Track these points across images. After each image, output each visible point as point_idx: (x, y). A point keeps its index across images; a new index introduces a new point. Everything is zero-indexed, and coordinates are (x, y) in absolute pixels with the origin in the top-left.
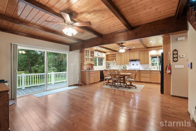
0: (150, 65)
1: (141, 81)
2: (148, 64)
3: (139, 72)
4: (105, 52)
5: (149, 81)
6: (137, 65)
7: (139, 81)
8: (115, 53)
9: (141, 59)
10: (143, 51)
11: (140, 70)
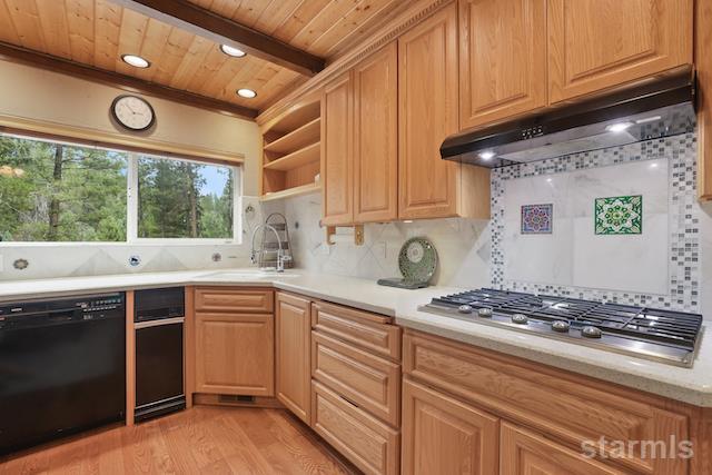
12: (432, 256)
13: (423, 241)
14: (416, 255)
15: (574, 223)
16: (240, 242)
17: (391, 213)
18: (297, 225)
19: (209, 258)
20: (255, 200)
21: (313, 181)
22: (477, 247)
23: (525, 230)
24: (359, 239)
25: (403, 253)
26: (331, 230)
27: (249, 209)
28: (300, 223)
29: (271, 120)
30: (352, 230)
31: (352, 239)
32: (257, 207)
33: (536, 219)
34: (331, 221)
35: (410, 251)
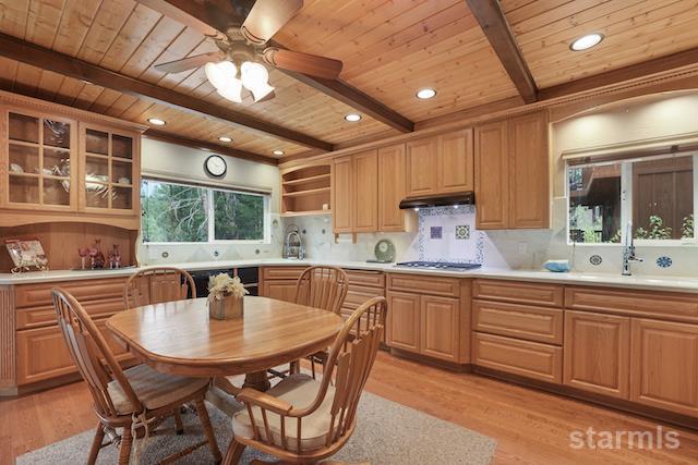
0: (561, 235)
1: (481, 362)
2: (545, 225)
3: (465, 290)
4: (275, 161)
5: (550, 378)
6: (462, 233)
7: (465, 360)
8: (323, 158)
9: (486, 189)
10: (504, 127)
11: (484, 271)
12: (391, 248)
13: (386, 241)
14: (384, 248)
15: (449, 235)
16: (269, 242)
17: (375, 228)
18: (304, 232)
19: (254, 253)
20: (278, 216)
21: (321, 208)
22: (412, 244)
23: (432, 237)
24: (355, 241)
25: (377, 248)
26: (337, 236)
27: (275, 222)
28: (308, 230)
29: (290, 167)
30: (351, 235)
31: (351, 240)
32: (279, 220)
33: (436, 233)
34: (338, 231)
35: (380, 246)
